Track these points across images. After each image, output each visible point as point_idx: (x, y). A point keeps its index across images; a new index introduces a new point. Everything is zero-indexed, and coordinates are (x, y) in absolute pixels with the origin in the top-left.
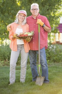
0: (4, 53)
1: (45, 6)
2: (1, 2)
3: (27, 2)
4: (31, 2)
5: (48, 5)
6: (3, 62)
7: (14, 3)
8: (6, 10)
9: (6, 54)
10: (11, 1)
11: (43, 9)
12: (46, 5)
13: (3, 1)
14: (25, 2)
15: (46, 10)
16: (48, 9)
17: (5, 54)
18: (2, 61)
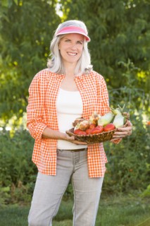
0: (13, 161)
1: (137, 21)
2: (5, 7)
3: (84, 11)
4: (97, 9)
5: (144, 19)
6: (7, 189)
7: (48, 12)
8: (26, 34)
9: (18, 164)
10: (39, 8)
11: (131, 30)
12: (139, 18)
13: (11, 4)
14: (80, 9)
15: (140, 32)
16: (143, 28)
17: (15, 164)
18: (4, 185)
